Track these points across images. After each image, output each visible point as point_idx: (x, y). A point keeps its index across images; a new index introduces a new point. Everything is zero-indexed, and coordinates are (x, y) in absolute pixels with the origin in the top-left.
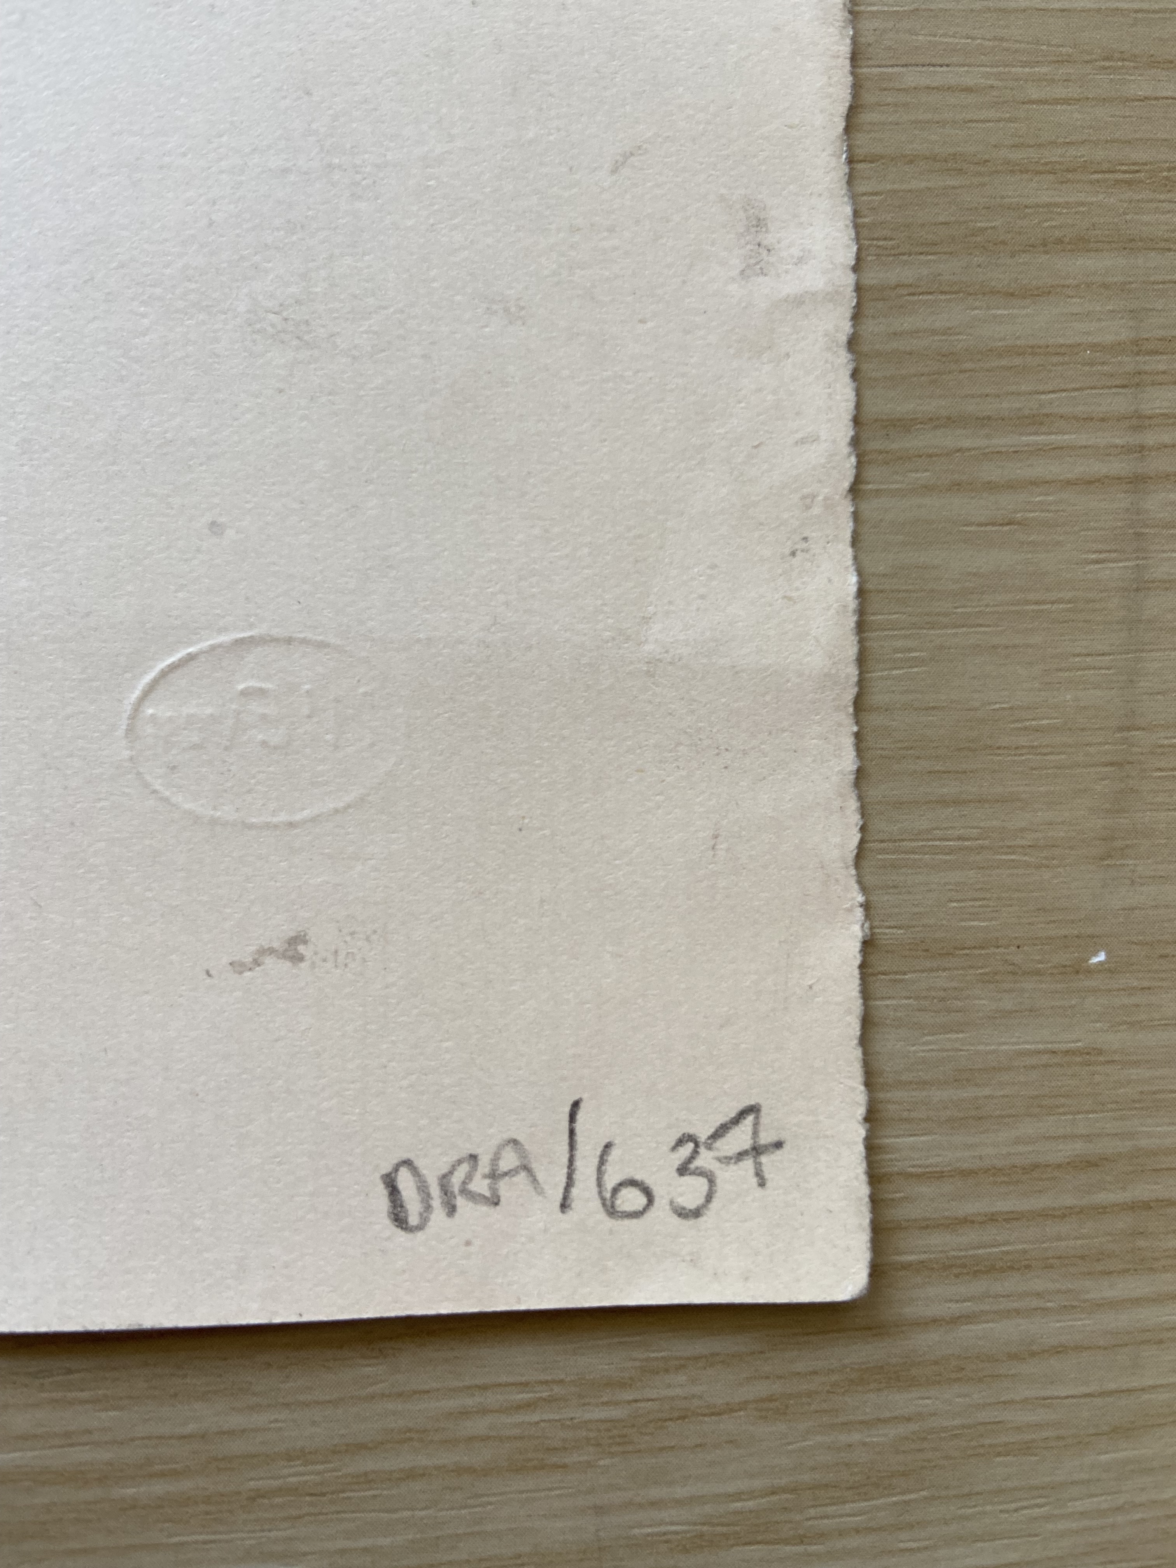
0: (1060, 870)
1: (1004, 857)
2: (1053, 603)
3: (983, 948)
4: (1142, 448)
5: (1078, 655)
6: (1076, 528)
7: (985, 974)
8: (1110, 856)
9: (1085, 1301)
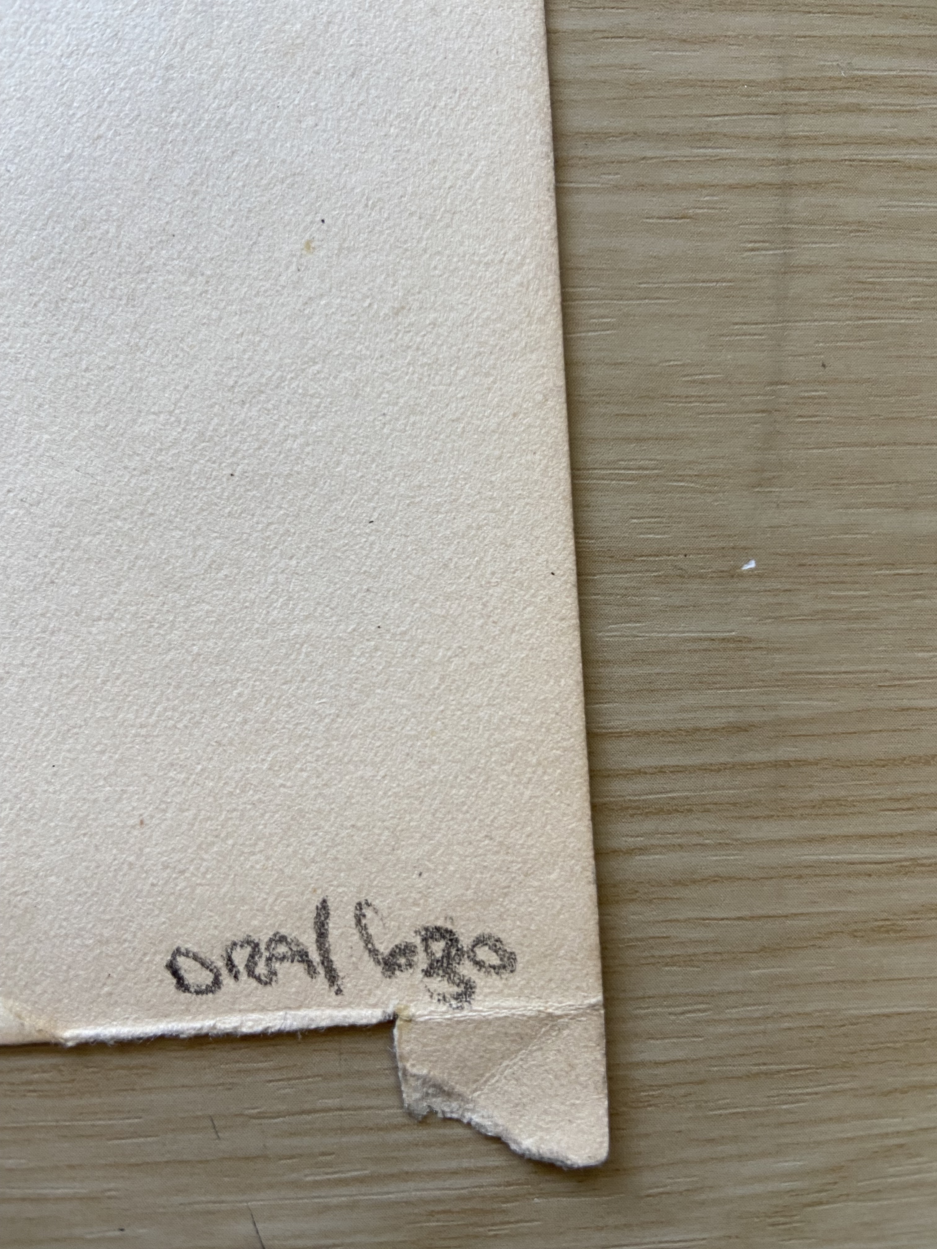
0: (721, 495)
1: (675, 484)
2: (717, 282)
3: (657, 556)
4: (788, 162)
5: (737, 324)
6: (736, 223)
7: (659, 576)
8: (760, 485)
9: (736, 840)
